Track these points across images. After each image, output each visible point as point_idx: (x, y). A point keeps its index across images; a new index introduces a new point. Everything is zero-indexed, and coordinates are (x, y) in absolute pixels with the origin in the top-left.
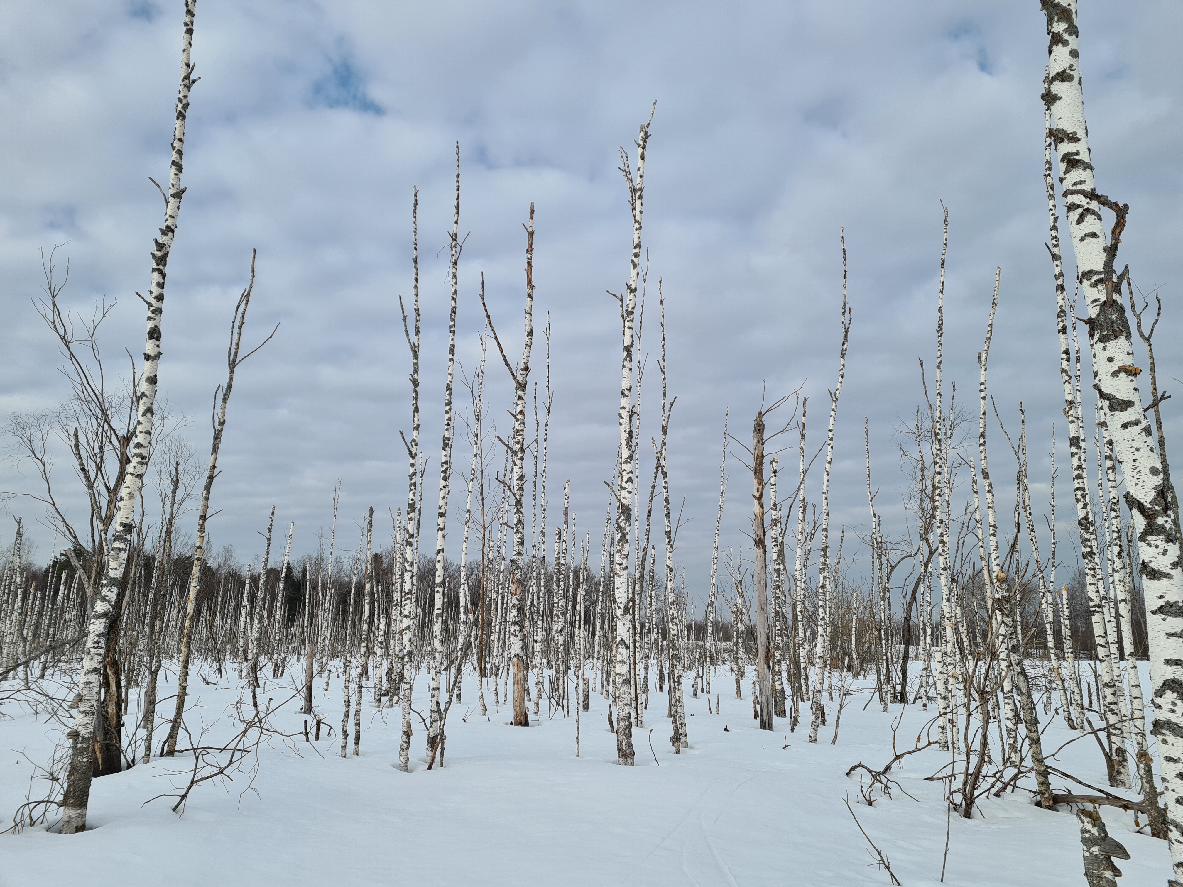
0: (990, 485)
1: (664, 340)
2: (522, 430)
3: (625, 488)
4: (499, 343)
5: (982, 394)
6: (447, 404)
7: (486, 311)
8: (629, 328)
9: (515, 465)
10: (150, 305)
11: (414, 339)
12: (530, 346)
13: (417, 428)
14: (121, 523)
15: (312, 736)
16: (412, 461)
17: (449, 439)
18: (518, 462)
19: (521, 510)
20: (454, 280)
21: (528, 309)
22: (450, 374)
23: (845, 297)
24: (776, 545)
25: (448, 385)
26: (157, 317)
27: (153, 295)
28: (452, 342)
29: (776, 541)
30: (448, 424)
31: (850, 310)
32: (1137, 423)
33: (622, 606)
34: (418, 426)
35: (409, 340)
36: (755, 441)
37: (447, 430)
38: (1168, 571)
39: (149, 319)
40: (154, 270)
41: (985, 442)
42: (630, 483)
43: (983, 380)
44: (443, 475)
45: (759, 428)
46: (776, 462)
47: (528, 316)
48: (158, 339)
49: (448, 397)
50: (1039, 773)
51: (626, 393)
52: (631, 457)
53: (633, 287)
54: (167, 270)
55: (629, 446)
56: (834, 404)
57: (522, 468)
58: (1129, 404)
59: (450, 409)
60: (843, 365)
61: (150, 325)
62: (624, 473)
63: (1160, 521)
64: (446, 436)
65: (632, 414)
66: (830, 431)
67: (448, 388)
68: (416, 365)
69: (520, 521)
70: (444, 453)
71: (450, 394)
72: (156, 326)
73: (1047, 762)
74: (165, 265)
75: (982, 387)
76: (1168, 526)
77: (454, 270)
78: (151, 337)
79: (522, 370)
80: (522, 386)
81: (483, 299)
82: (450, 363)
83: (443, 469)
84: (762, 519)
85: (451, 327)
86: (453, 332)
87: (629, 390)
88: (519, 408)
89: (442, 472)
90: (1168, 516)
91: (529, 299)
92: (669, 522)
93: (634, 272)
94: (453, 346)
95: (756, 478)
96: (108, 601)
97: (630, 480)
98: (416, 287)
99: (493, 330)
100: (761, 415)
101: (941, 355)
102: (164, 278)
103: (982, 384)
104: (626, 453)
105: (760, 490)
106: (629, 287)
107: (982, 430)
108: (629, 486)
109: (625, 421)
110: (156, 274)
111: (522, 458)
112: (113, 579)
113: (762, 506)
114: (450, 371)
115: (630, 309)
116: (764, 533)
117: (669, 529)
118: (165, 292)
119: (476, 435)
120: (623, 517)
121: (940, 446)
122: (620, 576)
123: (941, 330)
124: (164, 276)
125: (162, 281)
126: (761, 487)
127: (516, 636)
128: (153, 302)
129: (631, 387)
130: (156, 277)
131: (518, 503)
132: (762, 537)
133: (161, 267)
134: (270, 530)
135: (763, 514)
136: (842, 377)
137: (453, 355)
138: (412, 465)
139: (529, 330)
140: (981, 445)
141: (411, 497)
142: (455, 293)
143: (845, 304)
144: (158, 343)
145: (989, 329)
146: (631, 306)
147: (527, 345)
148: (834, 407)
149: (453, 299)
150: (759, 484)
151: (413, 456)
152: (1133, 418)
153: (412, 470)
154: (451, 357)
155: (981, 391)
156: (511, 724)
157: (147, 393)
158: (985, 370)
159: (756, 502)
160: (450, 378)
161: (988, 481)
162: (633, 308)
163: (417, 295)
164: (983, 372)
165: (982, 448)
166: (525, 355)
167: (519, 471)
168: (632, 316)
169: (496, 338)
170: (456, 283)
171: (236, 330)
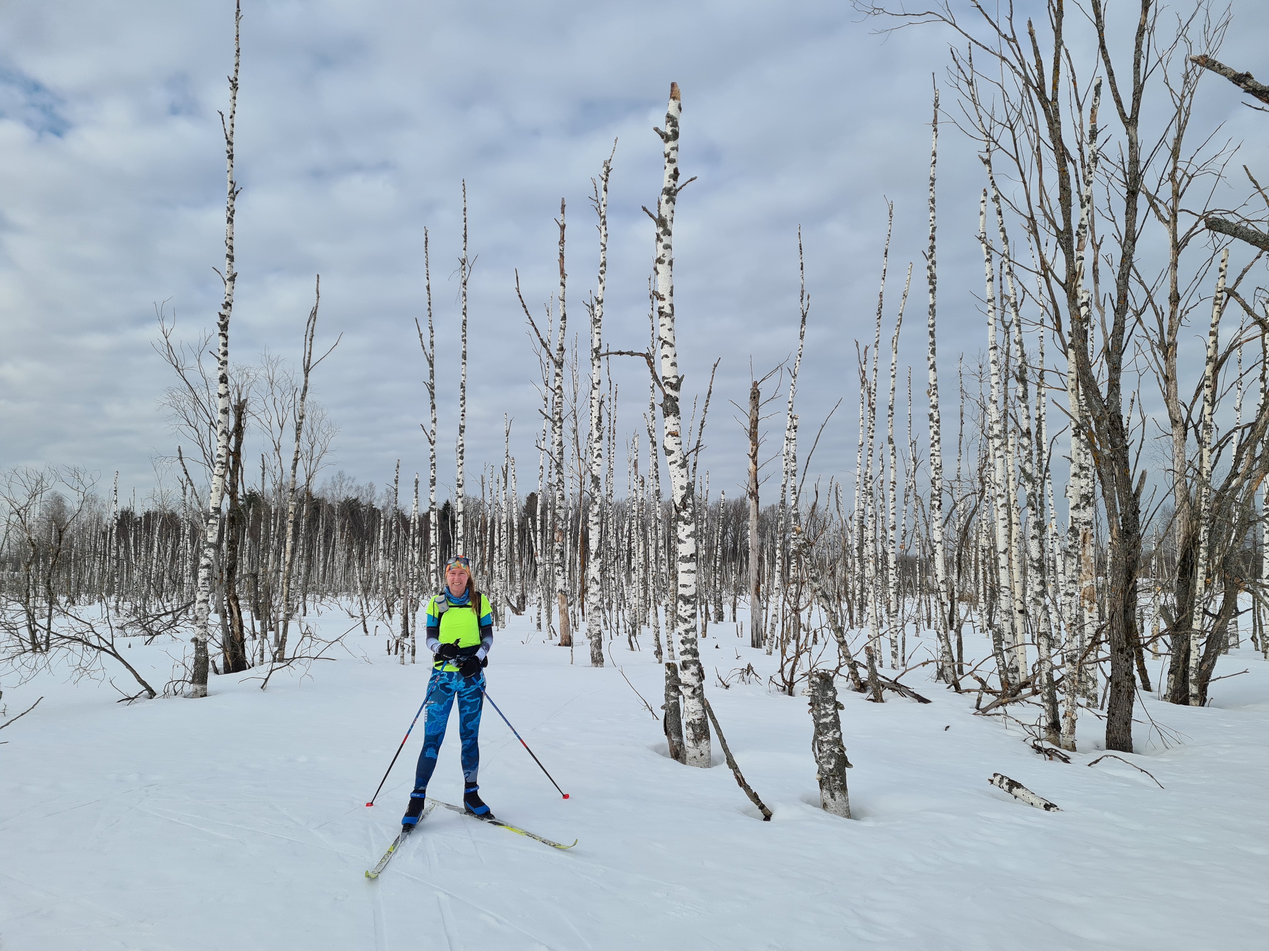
2: (560, 403)
4: (536, 329)
6: (462, 399)
7: (522, 302)
9: (555, 433)
10: (219, 359)
11: (429, 351)
12: (564, 329)
13: (435, 421)
15: (393, 652)
16: (432, 447)
17: (464, 427)
18: (558, 430)
19: (561, 471)
20: (464, 298)
21: (561, 296)
22: (463, 375)
23: (803, 286)
25: (462, 384)
26: (224, 368)
27: (221, 352)
28: (464, 349)
30: (463, 415)
31: (808, 297)
32: (675, 462)
33: (593, 552)
34: (435, 419)
35: (425, 353)
36: (751, 408)
37: (462, 419)
39: (219, 369)
40: (220, 334)
42: (599, 458)
43: (893, 361)
44: (460, 455)
45: (755, 396)
46: (796, 419)
47: (561, 302)
48: (226, 382)
49: (462, 394)
50: (850, 666)
51: (596, 386)
52: (600, 437)
53: (600, 299)
54: (228, 333)
55: (598, 429)
56: (793, 380)
57: (561, 435)
59: (464, 403)
60: (802, 346)
61: (220, 373)
62: (595, 451)
64: (462, 424)
65: (601, 403)
66: (790, 402)
67: (462, 387)
68: (432, 371)
69: (560, 481)
70: (461, 438)
71: (464, 391)
72: (224, 374)
74: (227, 330)
75: (893, 367)
78: (221, 382)
79: (558, 350)
80: (559, 365)
81: (518, 292)
82: (463, 366)
83: (460, 450)
84: (756, 475)
85: (463, 337)
86: (465, 341)
87: (599, 383)
88: (557, 384)
89: (460, 453)
91: (562, 287)
93: (600, 287)
94: (465, 352)
95: (751, 439)
96: (208, 557)
97: (599, 455)
98: (429, 309)
99: (530, 318)
100: (756, 384)
101: (878, 335)
102: (227, 340)
103: (893, 364)
104: (596, 434)
105: (754, 450)
106: (597, 299)
107: (891, 403)
108: (598, 460)
109: (595, 409)
110: (221, 337)
111: (561, 427)
112: (210, 543)
113: (756, 464)
114: (463, 373)
115: (598, 318)
116: (757, 487)
118: (229, 349)
120: (593, 485)
121: (874, 414)
122: (592, 530)
123: (880, 313)
124: (226, 338)
125: (225, 342)
126: (755, 447)
127: (560, 575)
128: (221, 357)
129: (600, 381)
130: (222, 340)
131: (559, 465)
132: (755, 490)
133: (224, 332)
135: (756, 470)
136: (800, 356)
137: (465, 359)
138: (432, 450)
139: (562, 315)
140: (889, 416)
141: (432, 474)
142: (465, 308)
143: (803, 292)
144: (226, 385)
145: (899, 317)
146: (598, 315)
147: (561, 328)
148: (793, 382)
149: (464, 314)
150: (753, 445)
151: (432, 443)
153: (432, 454)
154: (464, 361)
155: (892, 370)
156: (560, 645)
157: (222, 421)
158: (896, 353)
159: (751, 460)
160: (463, 378)
161: (892, 445)
163: (430, 316)
164: (894, 354)
165: (890, 418)
166: (560, 337)
167: (558, 438)
168: (599, 323)
169: (533, 324)
170: (465, 300)
171: (308, 342)
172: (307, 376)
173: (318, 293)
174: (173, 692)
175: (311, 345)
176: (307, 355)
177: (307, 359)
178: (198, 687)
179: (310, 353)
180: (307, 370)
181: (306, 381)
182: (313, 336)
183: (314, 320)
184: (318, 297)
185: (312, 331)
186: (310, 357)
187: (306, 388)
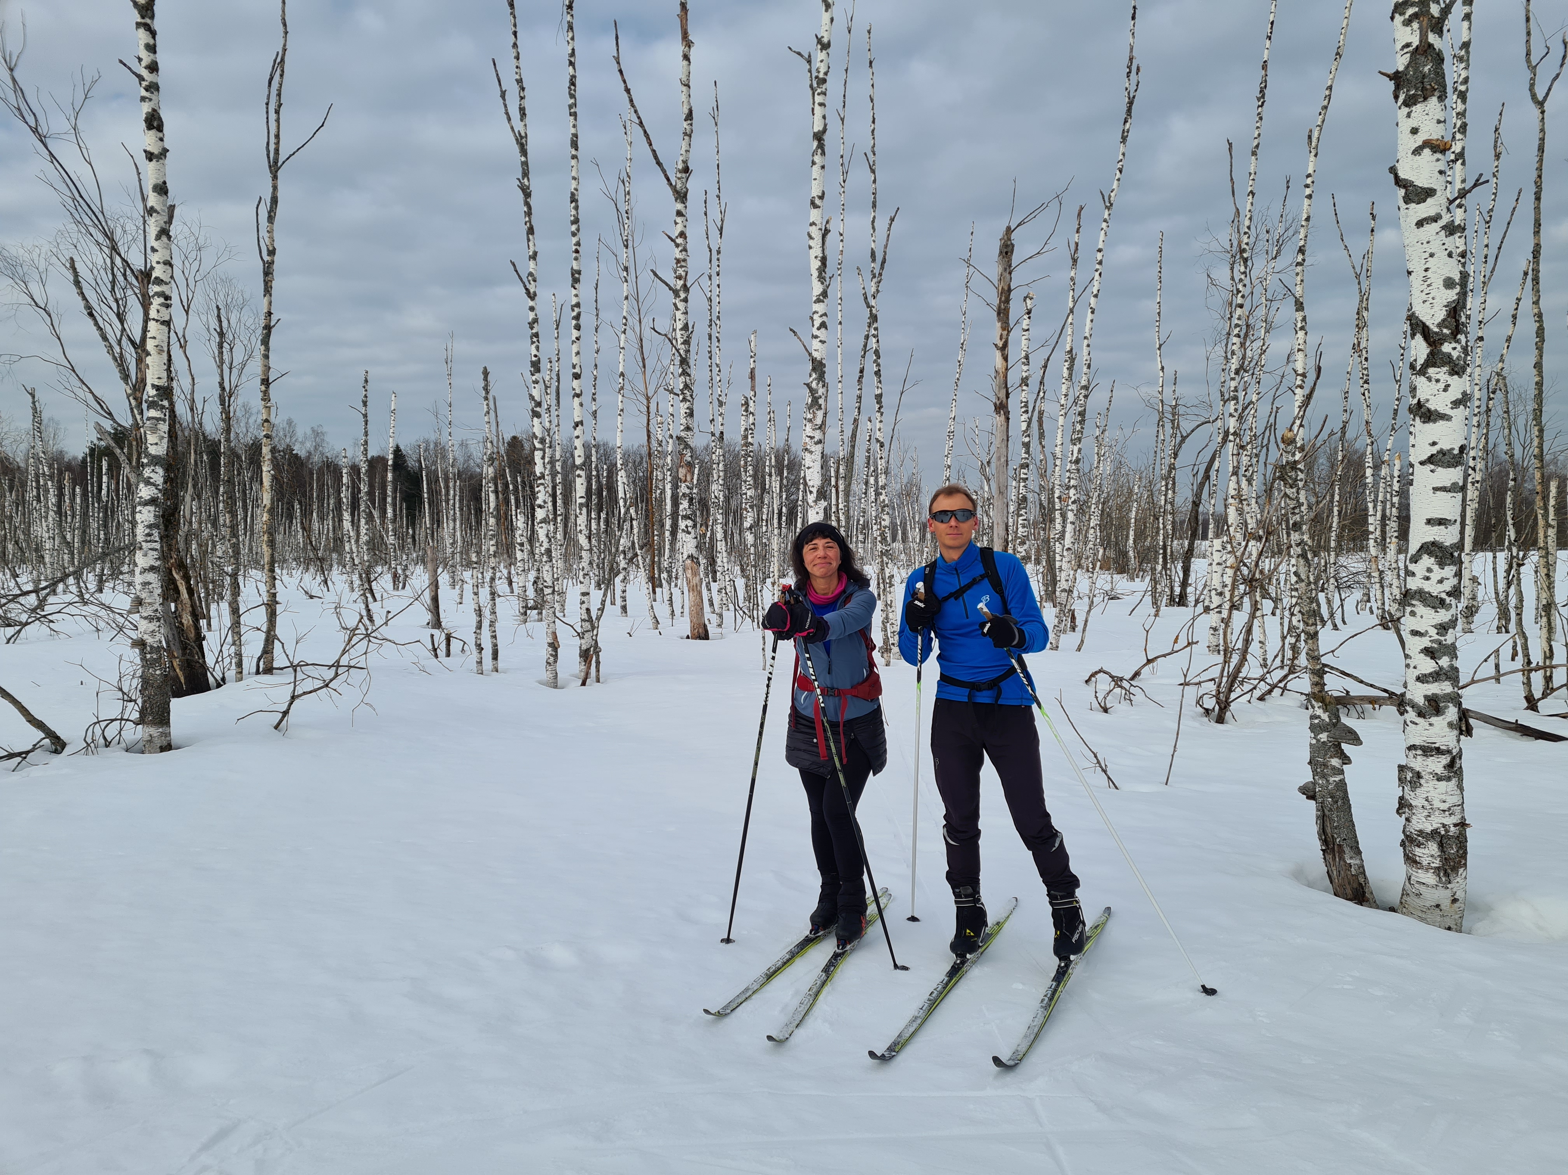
0: (1304, 319)
1: (874, 122)
2: (685, 260)
3: (816, 337)
4: (645, 132)
5: (1308, 191)
6: (573, 223)
7: (624, 82)
8: (821, 104)
9: (677, 309)
10: (141, 78)
11: (518, 126)
12: (690, 136)
13: (534, 257)
14: (153, 386)
15: (442, 652)
16: (531, 303)
17: (579, 272)
18: (681, 305)
19: (688, 371)
20: (570, 34)
21: (684, 79)
22: (574, 178)
23: (1132, 49)
24: (1026, 412)
25: (573, 194)
26: (153, 97)
27: (144, 63)
28: (573, 131)
29: (1026, 406)
30: (577, 251)
31: (1138, 69)
32: (1435, 219)
33: (814, 490)
34: (535, 253)
35: (512, 128)
36: (1001, 269)
37: (576, 259)
38: (1449, 412)
39: (143, 99)
40: (138, 25)
41: (1304, 260)
42: (823, 330)
43: (1310, 171)
44: (574, 322)
45: (1007, 250)
46: (1031, 299)
47: (684, 89)
48: (160, 128)
49: (573, 212)
50: (1314, 672)
51: (817, 202)
52: (825, 294)
53: (825, 40)
54: (157, 25)
55: (821, 278)
56: (1107, 212)
57: (686, 313)
58: (1429, 193)
59: (578, 230)
60: (1124, 154)
61: (146, 108)
62: (816, 317)
63: (1447, 348)
64: (575, 268)
65: (826, 233)
66: (1100, 250)
67: (574, 199)
68: (525, 164)
69: (686, 386)
70: (574, 292)
71: (576, 208)
72: (154, 110)
73: (1324, 660)
74: (152, 17)
75: (1309, 181)
76: (1455, 354)
77: (569, 18)
78: (150, 127)
79: (680, 172)
80: (681, 196)
81: (618, 63)
82: (574, 162)
83: (574, 314)
84: (1006, 377)
85: (570, 107)
86: (574, 115)
87: (821, 197)
88: (679, 228)
89: (574, 318)
90: (1458, 341)
91: (685, 63)
92: (880, 382)
93: (826, 17)
94: (575, 136)
95: (999, 320)
96: (153, 484)
97: (823, 325)
98: (515, 45)
99: (636, 112)
100: (1009, 231)
101: (1259, 135)
102: (154, 37)
103: (1309, 176)
104: (818, 289)
105: (1004, 336)
106: (819, 41)
107: (1302, 243)
108: (822, 334)
109: (816, 243)
110: (141, 31)
111: (685, 300)
112: (154, 457)
113: (1006, 359)
114: (574, 174)
115: (821, 75)
116: (1008, 395)
117: (879, 391)
118: (161, 58)
119: (626, 269)
120: (814, 376)
121: (1246, 268)
122: (811, 452)
123: (1263, 97)
124: (153, 34)
125: (151, 42)
126: (1005, 333)
127: (689, 533)
128: (145, 73)
129: (823, 193)
130: (143, 36)
131: (684, 362)
132: (1005, 400)
133: (148, 21)
134: (365, 404)
135: (1007, 369)
136: (1121, 172)
137: (577, 150)
138: (532, 309)
139: (686, 111)
140: (1298, 264)
141: (534, 352)
142: (573, 54)
143: (1131, 59)
144: (160, 135)
145: (1327, 93)
146: (823, 70)
147: (685, 134)
148: (1106, 216)
149: (571, 64)
150: (1003, 329)
151: (532, 296)
152: (1432, 213)
153: (531, 315)
154: (574, 152)
155: (1307, 186)
156: (688, 637)
157: (157, 208)
158: (1316, 155)
159: (998, 354)
160: (574, 184)
161: (1301, 313)
162: (826, 74)
163: (517, 58)
164: (1312, 158)
165: (1299, 269)
166: (684, 149)
167: (682, 317)
168: (824, 86)
169: (641, 124)
170: (573, 39)
171: (273, 116)
172: (275, 177)
173: (285, 25)
174: (102, 741)
175: (278, 121)
176: (273, 140)
177: (272, 147)
178: (154, 731)
179: (277, 136)
180: (274, 168)
181: (275, 188)
182: (280, 105)
183: (282, 76)
184: (286, 33)
185: (279, 95)
186: (277, 143)
187: (274, 200)
